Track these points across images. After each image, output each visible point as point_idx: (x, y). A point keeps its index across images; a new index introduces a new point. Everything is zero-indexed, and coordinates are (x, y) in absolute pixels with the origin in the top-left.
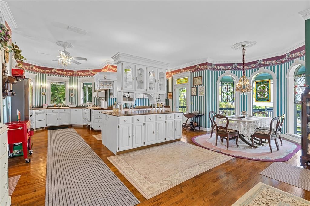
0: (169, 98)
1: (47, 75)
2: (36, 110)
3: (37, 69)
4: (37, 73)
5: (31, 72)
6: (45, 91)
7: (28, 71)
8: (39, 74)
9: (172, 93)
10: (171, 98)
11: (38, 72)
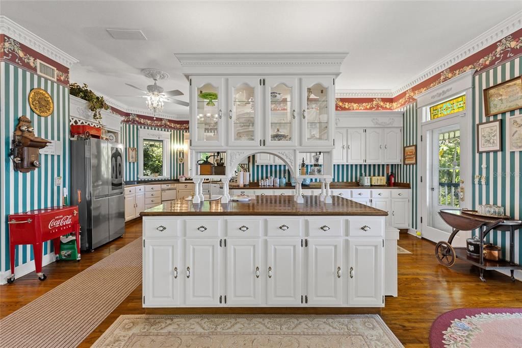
0: (406, 162)
1: (185, 131)
2: (162, 185)
3: (173, 125)
4: (172, 131)
5: (163, 130)
6: (183, 157)
7: (160, 129)
8: (175, 131)
9: (416, 146)
10: (414, 161)
11: (174, 128)
